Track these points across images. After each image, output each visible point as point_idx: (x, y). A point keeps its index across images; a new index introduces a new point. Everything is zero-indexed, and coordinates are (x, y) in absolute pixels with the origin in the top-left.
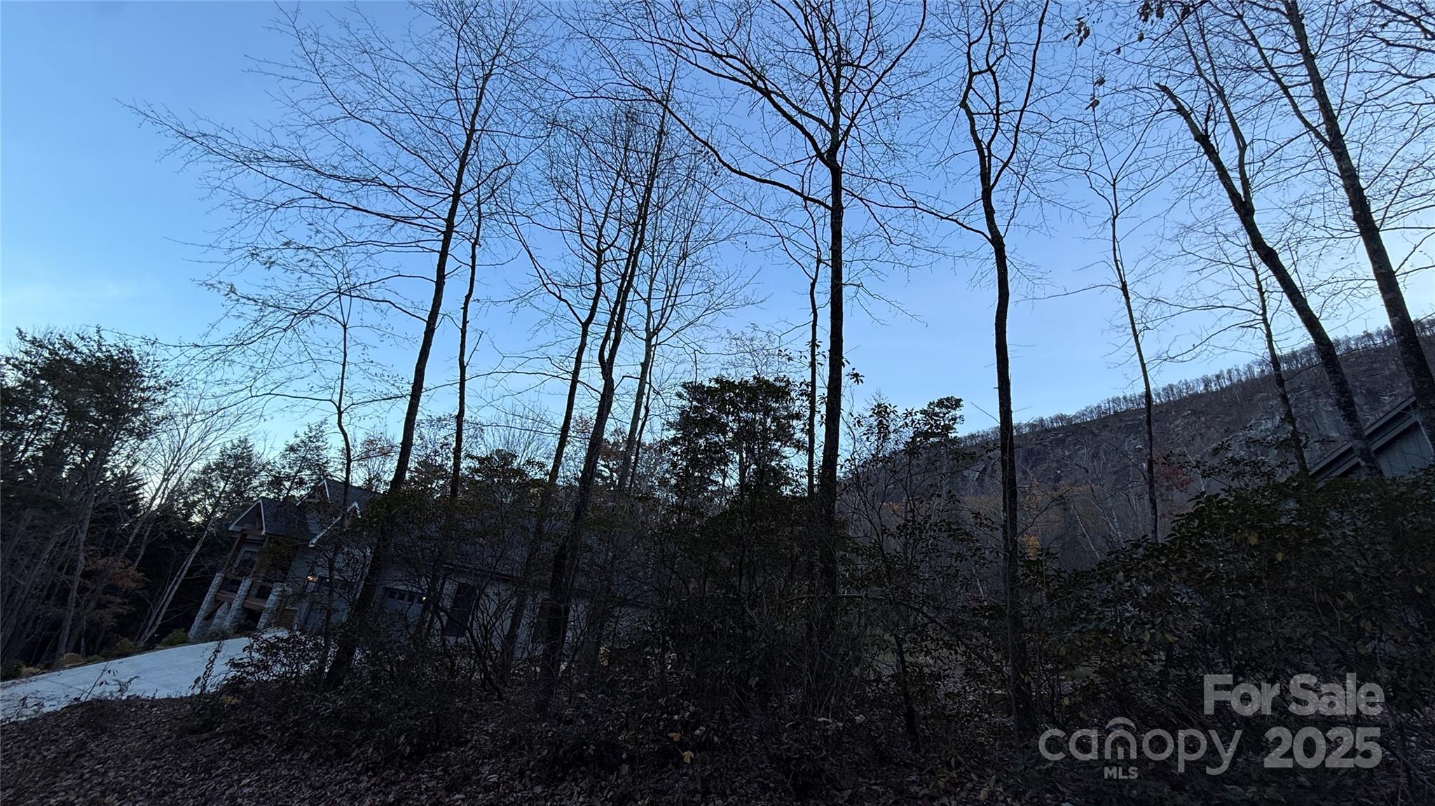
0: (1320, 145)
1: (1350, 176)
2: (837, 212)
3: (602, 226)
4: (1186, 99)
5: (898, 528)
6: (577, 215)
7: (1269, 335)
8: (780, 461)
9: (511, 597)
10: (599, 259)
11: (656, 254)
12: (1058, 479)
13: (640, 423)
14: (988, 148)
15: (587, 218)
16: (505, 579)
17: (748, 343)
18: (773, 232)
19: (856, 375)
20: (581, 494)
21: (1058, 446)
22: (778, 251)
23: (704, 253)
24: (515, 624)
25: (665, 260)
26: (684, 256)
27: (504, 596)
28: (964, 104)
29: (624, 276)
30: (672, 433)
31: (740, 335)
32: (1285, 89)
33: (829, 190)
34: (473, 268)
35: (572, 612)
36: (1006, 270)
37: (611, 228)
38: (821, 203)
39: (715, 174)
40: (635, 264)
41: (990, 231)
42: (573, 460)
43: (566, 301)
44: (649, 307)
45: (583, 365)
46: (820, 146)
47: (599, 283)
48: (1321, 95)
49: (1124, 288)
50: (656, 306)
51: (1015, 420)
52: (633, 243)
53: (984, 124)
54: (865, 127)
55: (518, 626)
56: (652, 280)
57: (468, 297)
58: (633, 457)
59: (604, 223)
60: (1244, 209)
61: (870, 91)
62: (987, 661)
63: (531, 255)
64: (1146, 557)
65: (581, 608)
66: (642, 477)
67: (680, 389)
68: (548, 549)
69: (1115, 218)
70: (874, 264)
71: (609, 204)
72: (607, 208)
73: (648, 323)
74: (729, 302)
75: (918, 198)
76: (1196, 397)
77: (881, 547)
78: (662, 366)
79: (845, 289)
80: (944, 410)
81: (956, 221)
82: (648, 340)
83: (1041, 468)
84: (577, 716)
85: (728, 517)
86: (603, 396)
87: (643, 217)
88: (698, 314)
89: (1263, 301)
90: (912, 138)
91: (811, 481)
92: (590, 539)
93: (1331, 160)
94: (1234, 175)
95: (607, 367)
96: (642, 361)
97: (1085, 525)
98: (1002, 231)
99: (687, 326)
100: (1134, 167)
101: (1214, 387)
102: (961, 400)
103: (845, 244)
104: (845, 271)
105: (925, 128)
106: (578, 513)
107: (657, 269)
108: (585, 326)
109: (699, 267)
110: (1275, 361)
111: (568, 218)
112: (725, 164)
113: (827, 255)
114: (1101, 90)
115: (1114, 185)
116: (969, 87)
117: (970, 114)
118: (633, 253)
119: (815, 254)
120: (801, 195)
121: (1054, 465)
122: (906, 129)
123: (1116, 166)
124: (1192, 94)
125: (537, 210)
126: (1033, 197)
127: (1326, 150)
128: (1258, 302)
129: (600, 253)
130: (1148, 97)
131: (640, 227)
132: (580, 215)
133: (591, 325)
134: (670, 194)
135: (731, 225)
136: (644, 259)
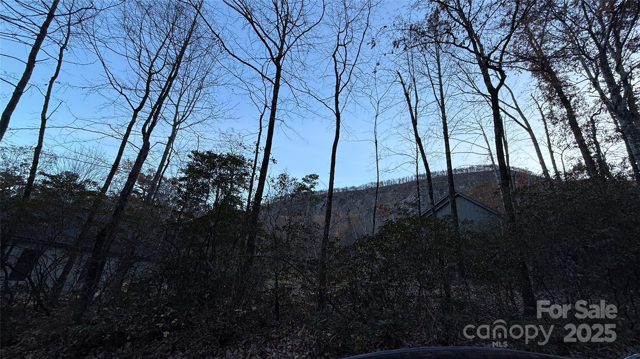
0: (439, 107)
1: (444, 118)
2: (277, 87)
3: (154, 60)
4: (404, 79)
5: (283, 227)
6: (138, 50)
7: (417, 167)
8: (238, 194)
9: (64, 257)
10: (150, 77)
11: (184, 83)
12: (349, 211)
13: (164, 167)
14: (340, 77)
15: (144, 53)
16: (61, 246)
17: (229, 137)
18: (246, 88)
19: (274, 160)
20: (120, 201)
21: (351, 198)
22: (248, 97)
23: (211, 89)
24: (66, 271)
25: (189, 88)
26: (201, 88)
27: (59, 256)
28: (334, 56)
29: (163, 90)
30: (183, 175)
31: (225, 132)
32: (433, 84)
33: (274, 76)
34: (60, 62)
35: (106, 265)
36: (339, 127)
37: (159, 63)
38: (270, 81)
39: (221, 52)
40: (170, 86)
41: (336, 109)
42: (120, 182)
43: (125, 95)
44: (177, 109)
45: (131, 132)
46: (273, 54)
47: (148, 91)
48: (441, 90)
49: (376, 142)
50: (181, 109)
51: (335, 187)
52: (171, 74)
53: (340, 66)
54: (294, 53)
55: (68, 273)
56: (181, 96)
57: (53, 79)
58: (158, 184)
59: (155, 59)
60: (415, 123)
61: (298, 37)
62: (311, 282)
63: (104, 64)
64: (368, 241)
65: (112, 262)
66: (162, 195)
67: (190, 153)
68: (94, 230)
69: (377, 116)
70: (289, 113)
71: (160, 50)
72: (158, 52)
73: (176, 117)
74: (221, 115)
75: (311, 89)
76: (396, 185)
77: (274, 235)
78: (180, 140)
79: (276, 121)
80: (311, 179)
81: (324, 103)
82: (174, 126)
83: (344, 206)
84: (101, 320)
85: (205, 218)
86: (141, 151)
87: (178, 61)
88: (204, 118)
89: (417, 155)
90: (313, 64)
91: (248, 204)
92: (123, 226)
93: (441, 112)
94: (413, 110)
95: (146, 136)
96: (170, 135)
97: (355, 228)
98: (340, 111)
99: (197, 123)
100: (384, 99)
101: (401, 183)
102: (318, 176)
103: (278, 101)
104: (277, 113)
105: (318, 61)
106: (117, 211)
107: (185, 91)
108: (136, 111)
109: (207, 95)
110: (417, 176)
111: (133, 51)
112: (226, 49)
113: (270, 104)
114: (378, 67)
115: (378, 104)
116: (337, 50)
117: (335, 61)
118: (171, 79)
119: (264, 102)
120: (261, 74)
121: (349, 205)
122: (311, 59)
123: (380, 97)
124: (406, 77)
125: (112, 40)
126: (353, 101)
127: (440, 108)
128: (416, 155)
129: (150, 74)
130: (394, 75)
131: (176, 67)
132: (141, 51)
133: (140, 112)
134: (196, 54)
135: (227, 79)
136: (177, 84)
